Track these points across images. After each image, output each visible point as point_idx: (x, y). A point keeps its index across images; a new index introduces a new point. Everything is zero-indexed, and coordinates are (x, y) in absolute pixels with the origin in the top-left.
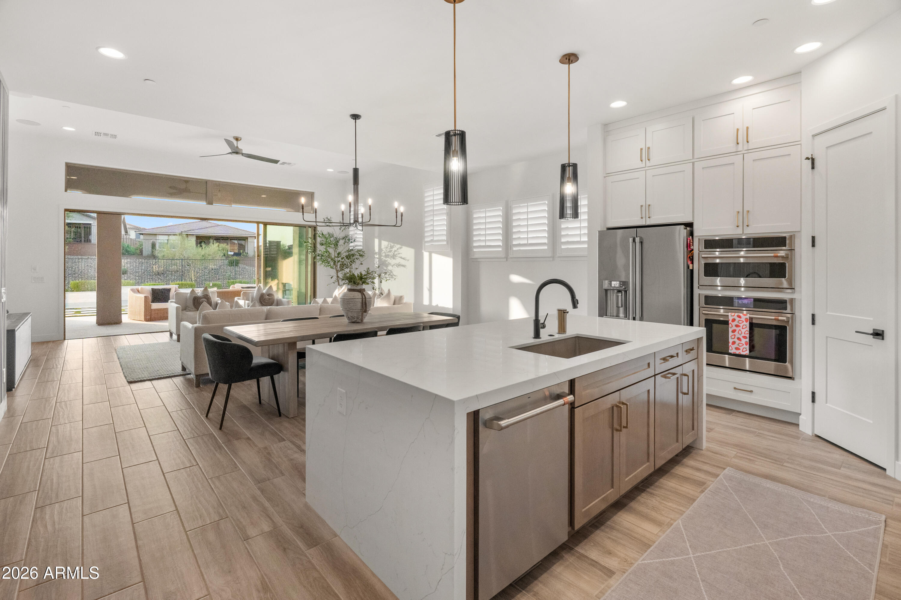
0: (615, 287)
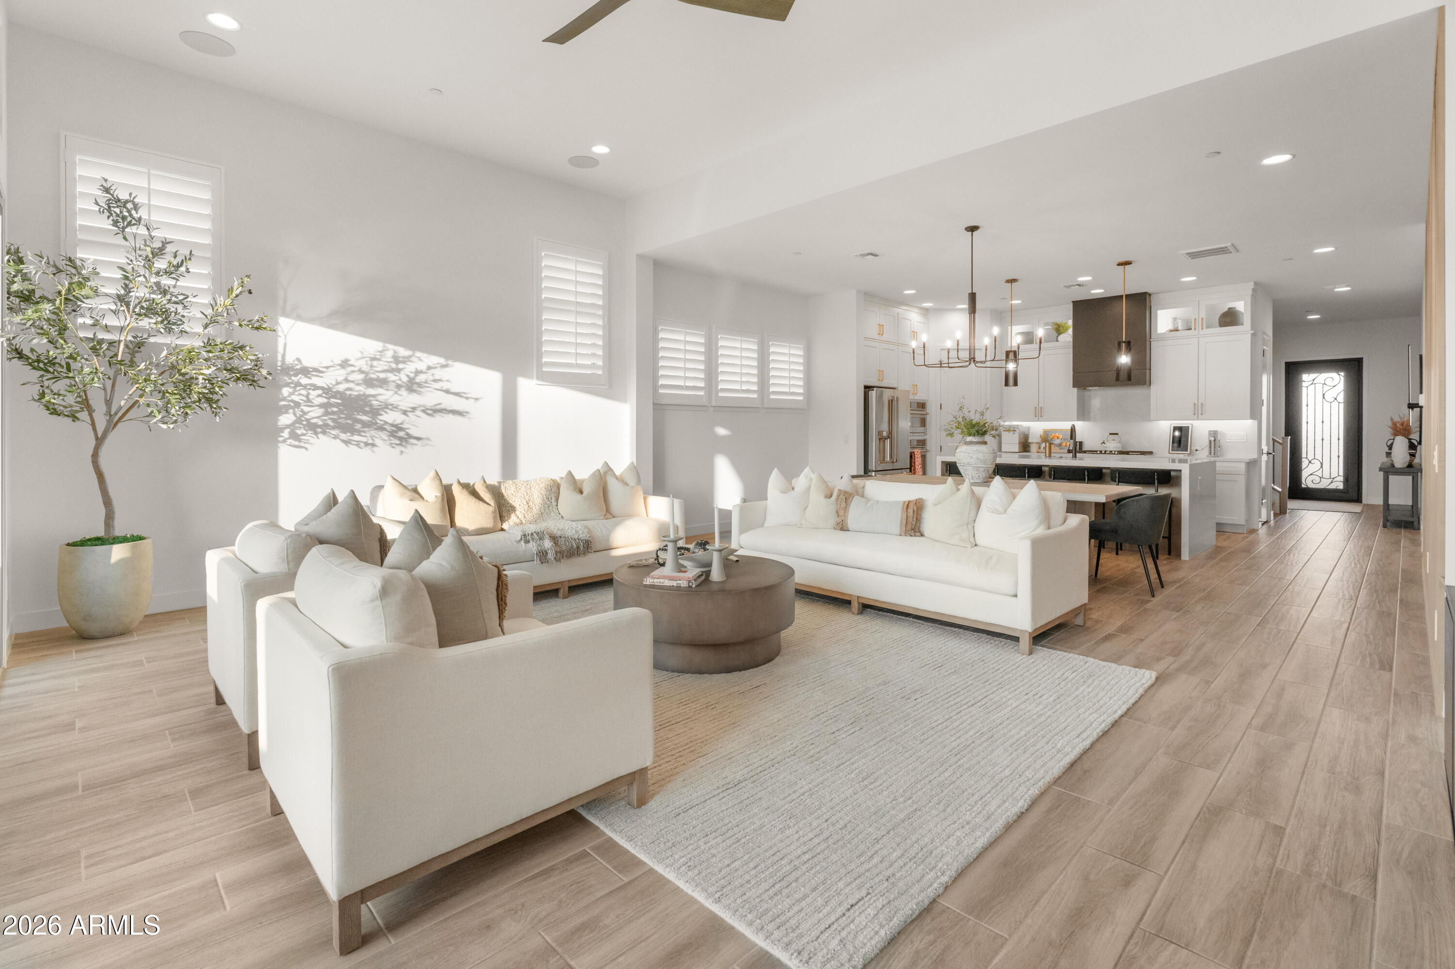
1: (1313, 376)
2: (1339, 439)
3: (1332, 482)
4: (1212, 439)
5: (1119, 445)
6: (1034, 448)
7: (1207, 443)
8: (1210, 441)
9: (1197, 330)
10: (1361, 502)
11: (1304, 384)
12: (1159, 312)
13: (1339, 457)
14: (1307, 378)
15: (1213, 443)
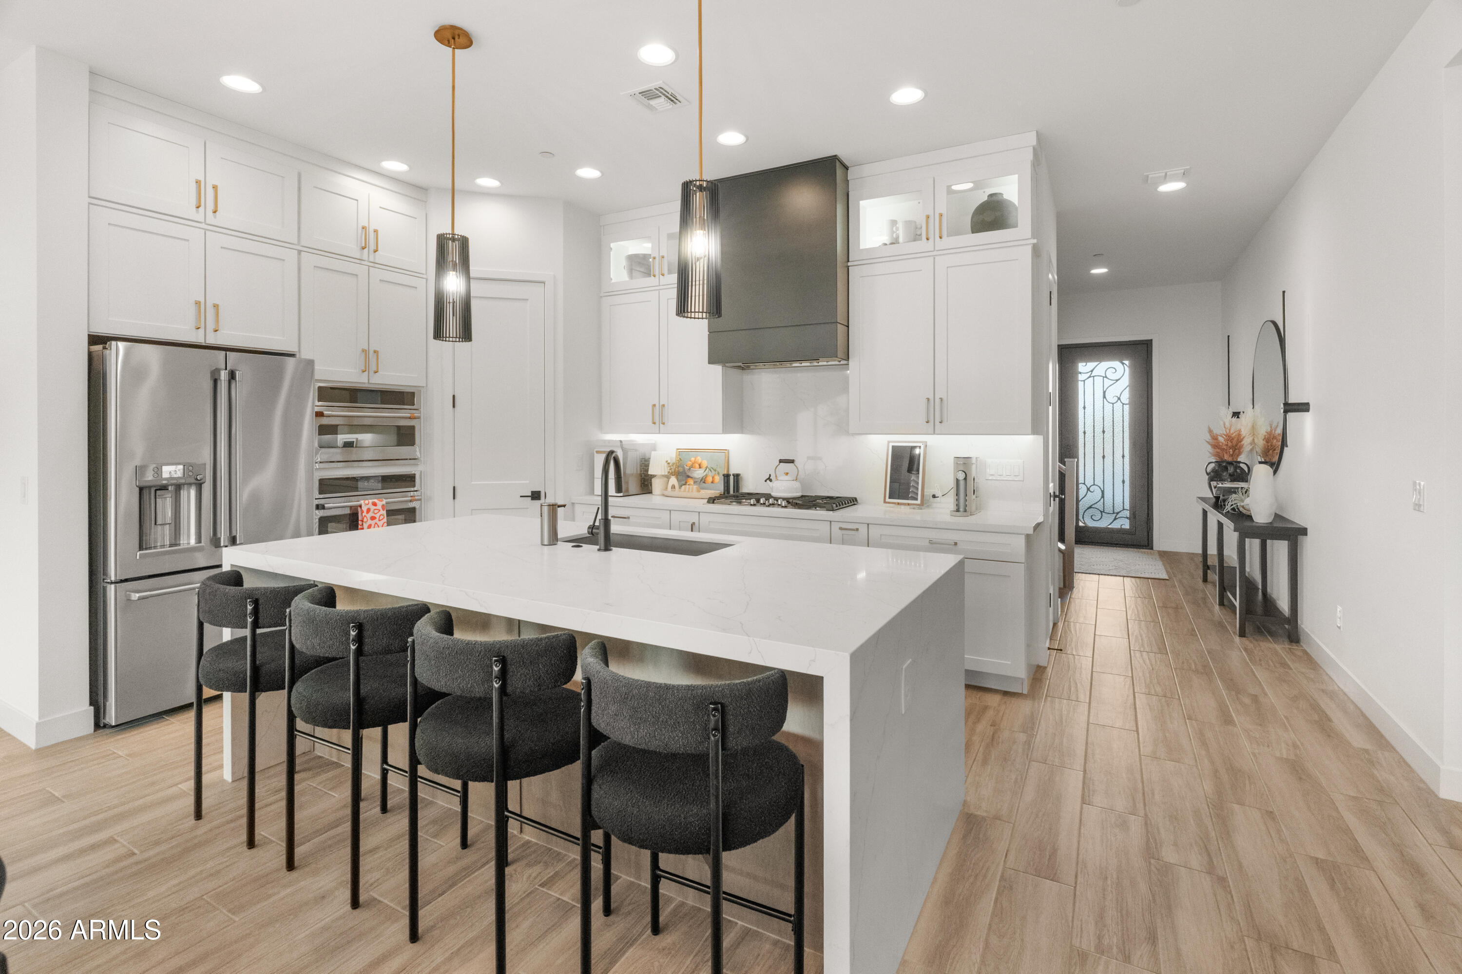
0: (171, 478)
1: (1091, 365)
2: (1123, 456)
3: (1115, 519)
4: (961, 476)
5: (797, 485)
6: (657, 485)
7: (952, 484)
8: (958, 481)
9: (931, 240)
10: (1152, 548)
11: (1081, 377)
12: (861, 202)
13: (1123, 482)
14: (1083, 367)
15: (962, 483)
